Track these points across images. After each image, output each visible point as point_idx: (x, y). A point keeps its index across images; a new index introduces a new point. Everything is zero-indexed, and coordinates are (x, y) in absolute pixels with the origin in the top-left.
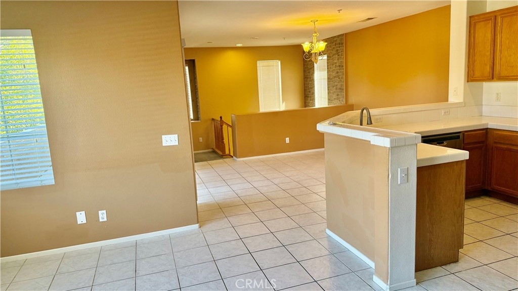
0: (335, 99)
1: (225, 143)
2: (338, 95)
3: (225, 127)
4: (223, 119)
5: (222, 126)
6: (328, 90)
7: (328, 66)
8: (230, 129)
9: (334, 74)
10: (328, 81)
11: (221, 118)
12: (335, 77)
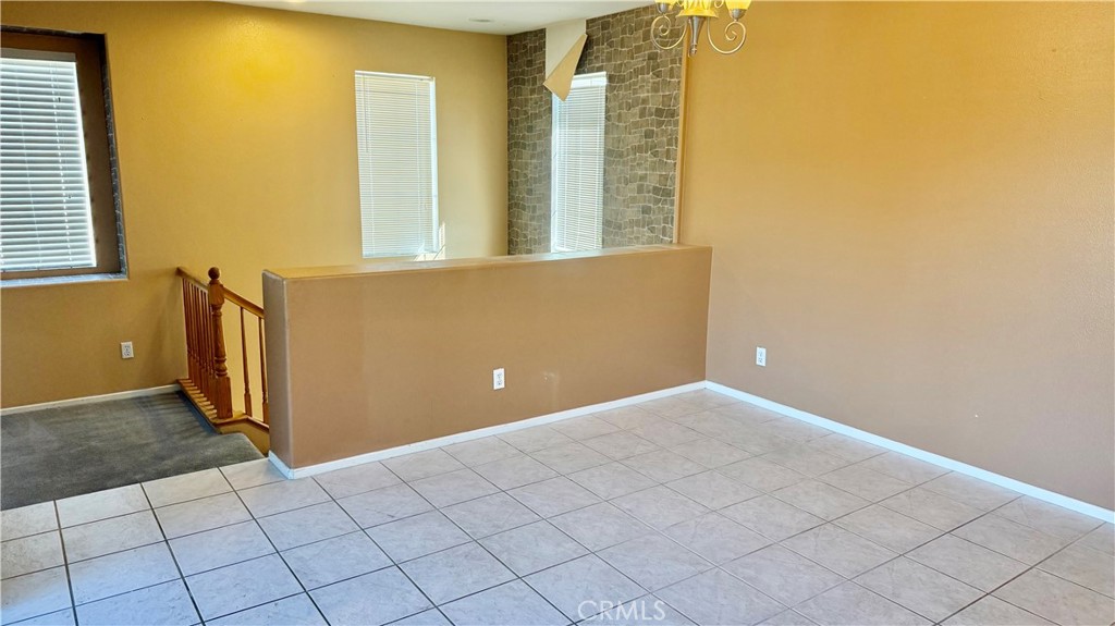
0: (631, 222)
1: (229, 373)
2: (646, 210)
3: (229, 311)
4: (221, 280)
5: (216, 308)
6: (606, 190)
7: (607, 111)
8: (252, 319)
9: (634, 139)
10: (606, 162)
11: (213, 274)
12: (639, 149)
